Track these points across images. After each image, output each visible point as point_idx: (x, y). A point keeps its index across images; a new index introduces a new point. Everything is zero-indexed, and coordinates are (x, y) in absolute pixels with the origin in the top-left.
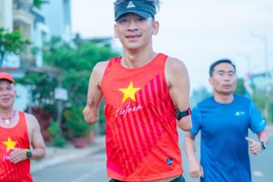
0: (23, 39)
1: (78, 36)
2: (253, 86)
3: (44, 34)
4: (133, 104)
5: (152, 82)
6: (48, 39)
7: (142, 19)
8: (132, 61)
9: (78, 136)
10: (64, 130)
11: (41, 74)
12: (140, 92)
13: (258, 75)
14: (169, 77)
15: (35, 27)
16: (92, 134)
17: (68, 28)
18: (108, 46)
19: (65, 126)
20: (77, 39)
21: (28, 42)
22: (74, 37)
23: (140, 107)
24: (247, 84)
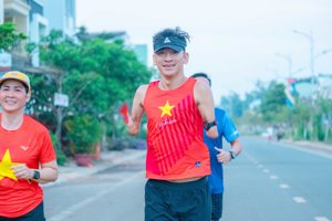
0: (16, 33)
1: (83, 29)
2: (295, 94)
3: (41, 26)
4: (170, 119)
5: (184, 101)
6: (47, 33)
7: (176, 52)
8: (168, 85)
9: (81, 152)
10: (65, 143)
11: (37, 75)
12: (174, 109)
13: (301, 81)
14: (197, 97)
15: (31, 19)
16: (98, 149)
17: (71, 20)
18: (119, 42)
19: (65, 139)
20: (82, 34)
21: (23, 37)
22: (78, 31)
23: (175, 121)
24: (288, 91)
